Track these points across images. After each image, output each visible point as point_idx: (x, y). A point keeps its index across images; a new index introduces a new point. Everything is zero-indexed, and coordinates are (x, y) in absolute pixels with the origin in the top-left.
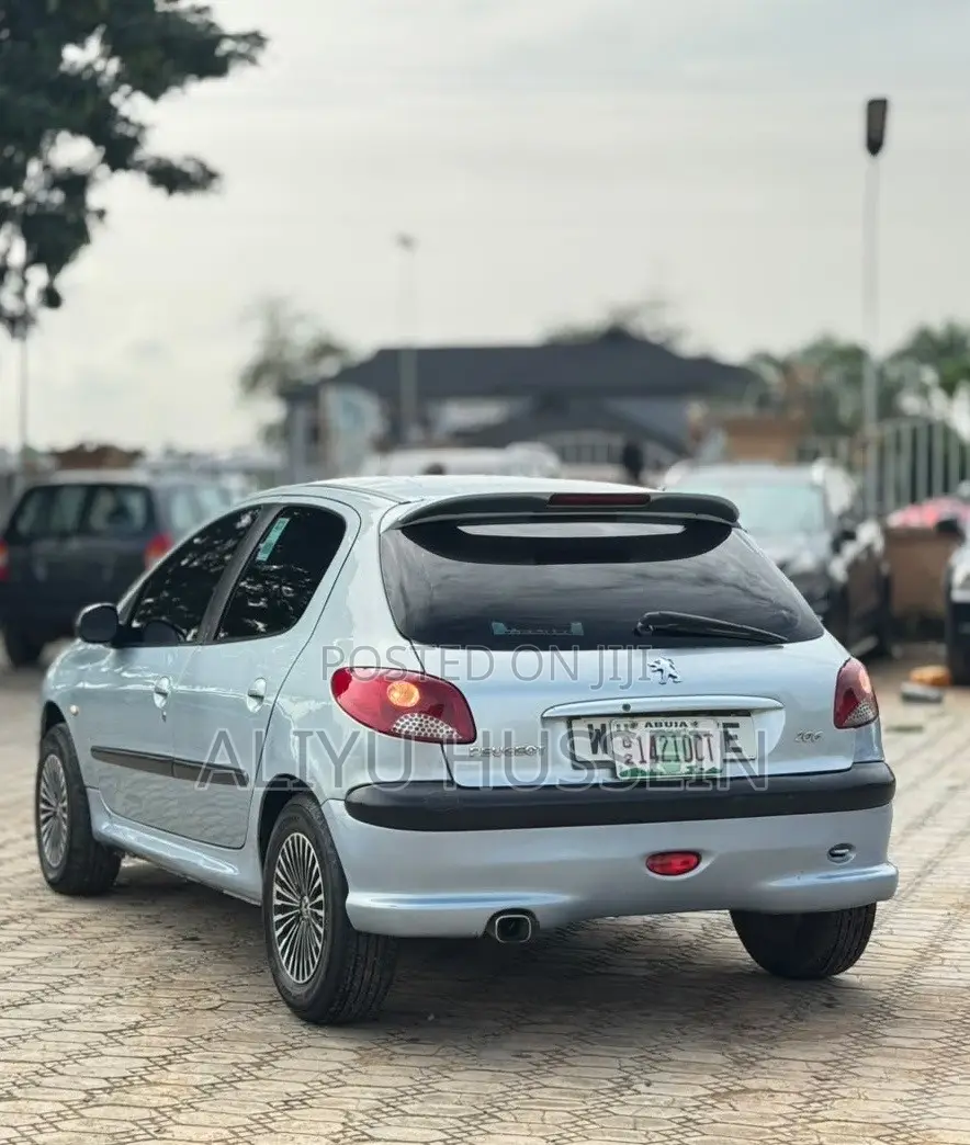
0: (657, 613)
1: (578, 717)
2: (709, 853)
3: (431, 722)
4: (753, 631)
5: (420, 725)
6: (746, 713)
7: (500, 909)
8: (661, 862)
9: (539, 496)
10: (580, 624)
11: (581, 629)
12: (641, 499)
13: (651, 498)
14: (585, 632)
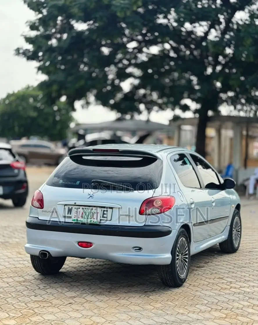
1: (66, 205)
2: (94, 244)
7: (42, 250)
8: (82, 244)
9: (90, 149)
10: (79, 182)
11: (79, 183)
12: (117, 151)
13: (120, 150)
14: (79, 184)
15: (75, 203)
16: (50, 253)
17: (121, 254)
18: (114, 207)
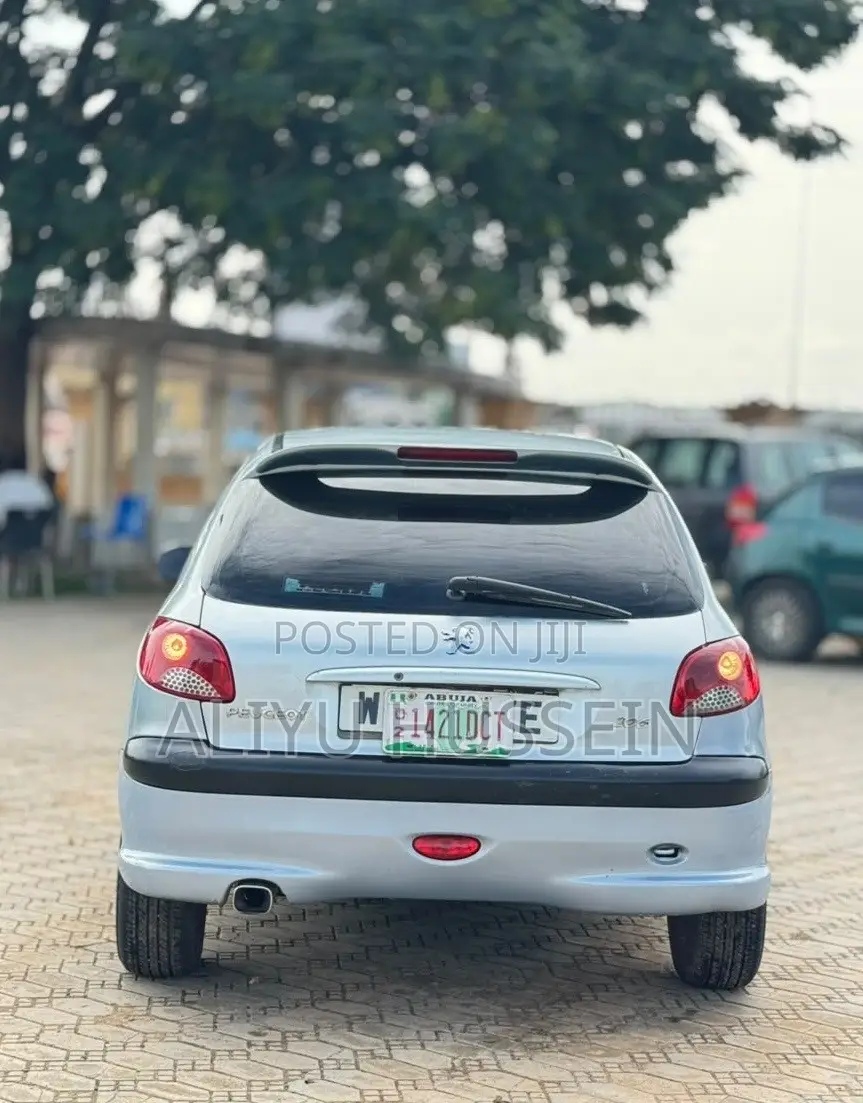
0: (465, 578)
1: (349, 684)
2: (489, 840)
3: (193, 678)
4: (585, 603)
5: (183, 680)
6: (555, 692)
7: (240, 878)
8: (432, 845)
9: (387, 449)
10: (382, 585)
11: (381, 591)
12: (508, 457)
13: (520, 455)
14: (384, 594)
15: (399, 676)
16: (282, 888)
17: (601, 879)
18: (563, 689)
